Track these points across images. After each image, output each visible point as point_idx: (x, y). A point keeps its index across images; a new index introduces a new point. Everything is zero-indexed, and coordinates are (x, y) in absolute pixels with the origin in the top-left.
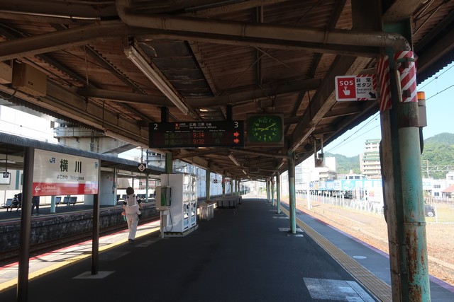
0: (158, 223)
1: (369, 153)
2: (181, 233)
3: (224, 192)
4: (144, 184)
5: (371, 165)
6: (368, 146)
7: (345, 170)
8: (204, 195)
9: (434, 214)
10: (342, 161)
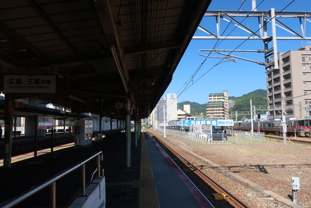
0: (74, 143)
1: (211, 102)
2: (84, 146)
3: (111, 128)
4: (63, 123)
5: (212, 110)
6: (211, 98)
7: (198, 113)
8: (98, 130)
9: (227, 140)
10: (197, 107)
